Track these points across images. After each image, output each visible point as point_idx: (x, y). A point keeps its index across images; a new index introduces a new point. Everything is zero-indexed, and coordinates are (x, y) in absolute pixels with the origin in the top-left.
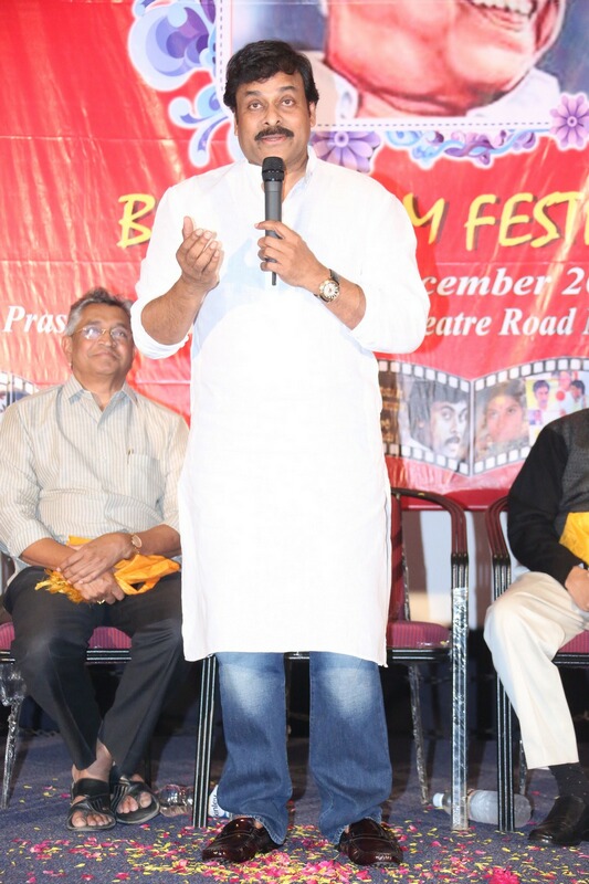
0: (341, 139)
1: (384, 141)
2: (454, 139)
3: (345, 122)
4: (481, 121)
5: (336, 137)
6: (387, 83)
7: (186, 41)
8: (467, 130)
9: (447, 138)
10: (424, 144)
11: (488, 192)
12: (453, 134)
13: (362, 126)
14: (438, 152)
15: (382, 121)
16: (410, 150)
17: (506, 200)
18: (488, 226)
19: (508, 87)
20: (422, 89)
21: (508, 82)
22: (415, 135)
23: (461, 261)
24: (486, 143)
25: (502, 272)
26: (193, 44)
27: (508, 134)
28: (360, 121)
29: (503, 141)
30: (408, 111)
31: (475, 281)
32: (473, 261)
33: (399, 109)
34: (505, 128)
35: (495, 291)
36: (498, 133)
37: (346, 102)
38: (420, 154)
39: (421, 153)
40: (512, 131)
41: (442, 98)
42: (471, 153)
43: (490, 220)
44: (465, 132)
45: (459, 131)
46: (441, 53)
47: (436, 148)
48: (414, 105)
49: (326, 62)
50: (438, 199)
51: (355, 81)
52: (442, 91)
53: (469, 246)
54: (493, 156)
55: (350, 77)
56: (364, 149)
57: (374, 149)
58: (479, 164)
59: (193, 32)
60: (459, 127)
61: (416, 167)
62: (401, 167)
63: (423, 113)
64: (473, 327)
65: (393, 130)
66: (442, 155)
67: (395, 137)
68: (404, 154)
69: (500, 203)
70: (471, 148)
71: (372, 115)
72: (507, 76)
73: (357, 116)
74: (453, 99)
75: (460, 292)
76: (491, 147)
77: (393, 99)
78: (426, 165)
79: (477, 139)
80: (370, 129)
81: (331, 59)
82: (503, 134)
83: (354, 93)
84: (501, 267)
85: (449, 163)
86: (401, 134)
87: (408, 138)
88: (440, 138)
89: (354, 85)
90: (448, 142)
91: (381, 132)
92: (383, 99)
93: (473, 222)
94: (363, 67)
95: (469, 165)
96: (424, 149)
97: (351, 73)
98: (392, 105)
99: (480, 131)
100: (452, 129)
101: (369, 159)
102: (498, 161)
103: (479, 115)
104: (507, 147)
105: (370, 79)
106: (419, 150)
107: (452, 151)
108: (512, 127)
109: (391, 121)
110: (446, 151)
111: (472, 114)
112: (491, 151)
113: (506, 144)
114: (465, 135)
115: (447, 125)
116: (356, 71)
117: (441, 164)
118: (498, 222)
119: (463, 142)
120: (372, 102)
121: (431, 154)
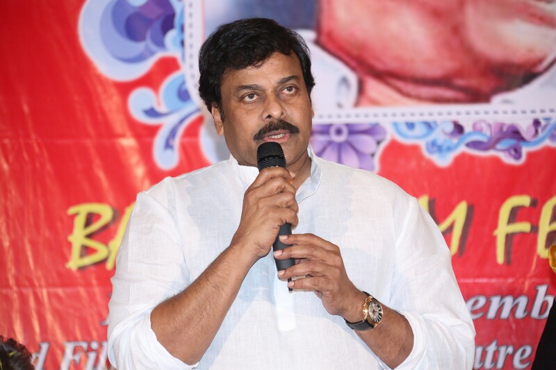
0: (339, 132)
1: (390, 135)
2: (476, 129)
3: (343, 112)
4: (509, 108)
5: (333, 130)
6: (392, 65)
7: (149, 23)
8: (492, 119)
9: (468, 129)
10: (439, 136)
11: (521, 192)
12: (474, 126)
13: (364, 116)
14: (457, 146)
15: (389, 110)
16: (422, 144)
17: (544, 202)
18: (523, 234)
19: (541, 67)
20: (435, 71)
21: (540, 61)
22: (429, 126)
23: (490, 277)
24: (515, 133)
25: (542, 290)
26: (157, 25)
27: (543, 123)
28: (362, 110)
29: (537, 132)
30: (420, 98)
31: (509, 301)
32: (506, 277)
33: (408, 95)
34: (539, 116)
35: (535, 313)
36: (530, 122)
37: (344, 89)
38: (435, 149)
39: (436, 147)
40: (547, 119)
41: (460, 82)
42: (499, 146)
43: (525, 227)
44: (491, 122)
45: (484, 121)
46: (457, 30)
47: (455, 141)
48: (426, 91)
49: (317, 42)
50: (459, 201)
51: (353, 63)
52: (459, 73)
53: (500, 258)
54: (525, 150)
55: (348, 59)
56: (367, 143)
57: (378, 143)
58: (508, 160)
59: (157, 11)
60: (482, 116)
61: (430, 164)
62: (413, 164)
63: (437, 100)
64: (509, 358)
65: (401, 120)
66: (462, 149)
67: (404, 129)
68: (415, 149)
69: (536, 205)
70: (498, 140)
71: (375, 103)
72: (539, 54)
73: (357, 104)
74: (474, 82)
75: (491, 314)
76: (522, 139)
77: (400, 84)
78: (443, 161)
79: (505, 129)
80: (372, 120)
81: (324, 39)
82: (537, 123)
83: (353, 78)
84: (541, 284)
85: (472, 158)
86: (411, 126)
87: (419, 130)
88: (459, 129)
89: (353, 69)
90: (469, 134)
91: (386, 123)
92: (388, 84)
93: (503, 229)
94: (363, 47)
95: (496, 161)
96: (440, 142)
97: (349, 54)
98: (399, 91)
99: (508, 120)
100: (474, 118)
101: (373, 155)
102: (531, 156)
103: (506, 102)
104: (542, 139)
105: (372, 62)
106: (434, 144)
107: (475, 145)
108: (548, 114)
109: (398, 110)
110: (468, 145)
111: (497, 100)
112: (522, 144)
113: (541, 134)
114: (490, 126)
115: (468, 114)
116: (355, 52)
117: (461, 160)
118: (535, 228)
119: (488, 133)
120: (375, 88)
121: (449, 149)
